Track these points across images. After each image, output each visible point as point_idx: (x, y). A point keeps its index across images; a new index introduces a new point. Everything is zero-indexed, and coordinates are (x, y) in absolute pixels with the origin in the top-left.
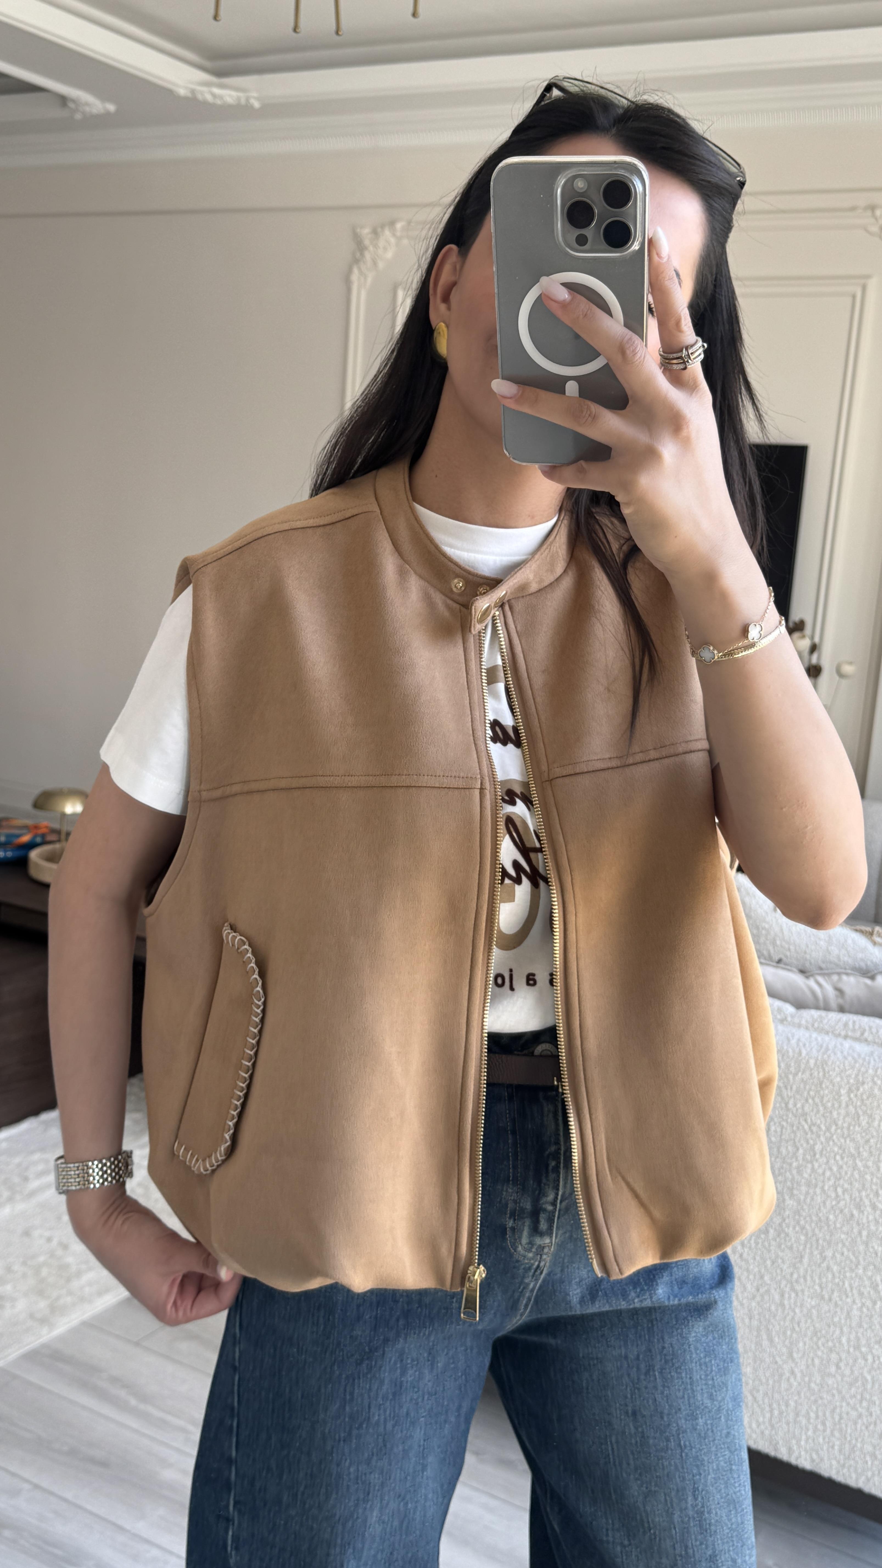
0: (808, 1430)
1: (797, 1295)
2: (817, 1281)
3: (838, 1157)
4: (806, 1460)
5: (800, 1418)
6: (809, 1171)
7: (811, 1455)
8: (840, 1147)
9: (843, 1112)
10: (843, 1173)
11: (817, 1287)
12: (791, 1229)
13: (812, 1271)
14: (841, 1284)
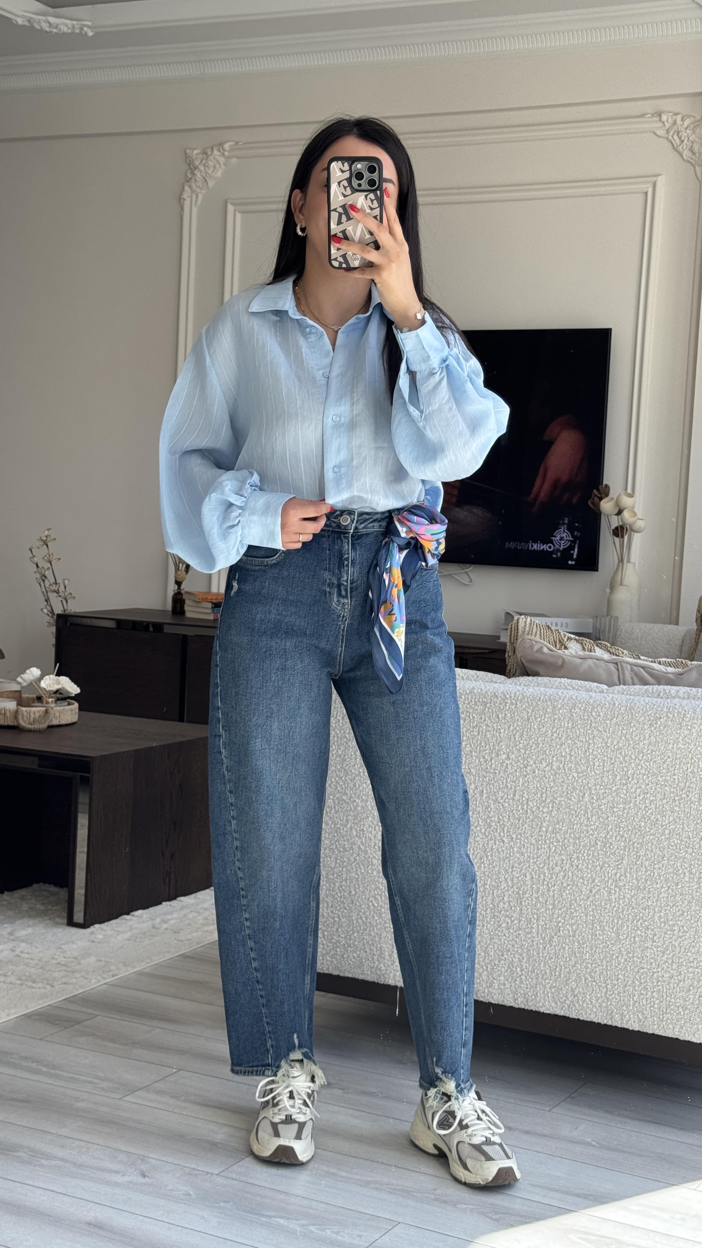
0: (635, 995)
1: (620, 890)
2: (635, 876)
3: (645, 777)
4: (634, 1022)
5: (628, 988)
6: (625, 792)
7: (638, 1017)
8: (646, 770)
9: (646, 742)
10: (649, 789)
11: (634, 881)
12: (614, 839)
13: (631, 869)
14: (652, 874)
